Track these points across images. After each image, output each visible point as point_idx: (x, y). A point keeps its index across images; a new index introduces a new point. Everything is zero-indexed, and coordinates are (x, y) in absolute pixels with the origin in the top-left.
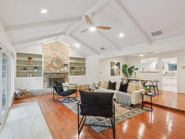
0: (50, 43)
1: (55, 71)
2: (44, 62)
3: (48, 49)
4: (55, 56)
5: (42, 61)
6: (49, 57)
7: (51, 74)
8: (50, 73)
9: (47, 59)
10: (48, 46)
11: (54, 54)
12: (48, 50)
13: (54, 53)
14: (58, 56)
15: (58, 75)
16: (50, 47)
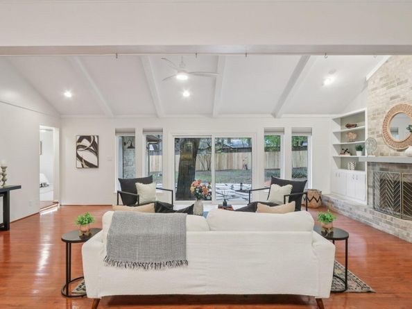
0: (380, 68)
1: (395, 155)
2: (369, 130)
3: (376, 89)
4: (397, 102)
5: (364, 130)
6: (379, 114)
7: (384, 167)
8: (381, 163)
9: (375, 121)
10: (377, 81)
11: (392, 98)
12: (378, 91)
13: (393, 94)
14: (404, 99)
15: (405, 171)
16: (381, 79)
